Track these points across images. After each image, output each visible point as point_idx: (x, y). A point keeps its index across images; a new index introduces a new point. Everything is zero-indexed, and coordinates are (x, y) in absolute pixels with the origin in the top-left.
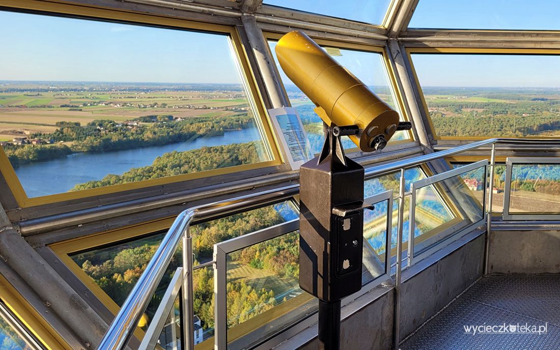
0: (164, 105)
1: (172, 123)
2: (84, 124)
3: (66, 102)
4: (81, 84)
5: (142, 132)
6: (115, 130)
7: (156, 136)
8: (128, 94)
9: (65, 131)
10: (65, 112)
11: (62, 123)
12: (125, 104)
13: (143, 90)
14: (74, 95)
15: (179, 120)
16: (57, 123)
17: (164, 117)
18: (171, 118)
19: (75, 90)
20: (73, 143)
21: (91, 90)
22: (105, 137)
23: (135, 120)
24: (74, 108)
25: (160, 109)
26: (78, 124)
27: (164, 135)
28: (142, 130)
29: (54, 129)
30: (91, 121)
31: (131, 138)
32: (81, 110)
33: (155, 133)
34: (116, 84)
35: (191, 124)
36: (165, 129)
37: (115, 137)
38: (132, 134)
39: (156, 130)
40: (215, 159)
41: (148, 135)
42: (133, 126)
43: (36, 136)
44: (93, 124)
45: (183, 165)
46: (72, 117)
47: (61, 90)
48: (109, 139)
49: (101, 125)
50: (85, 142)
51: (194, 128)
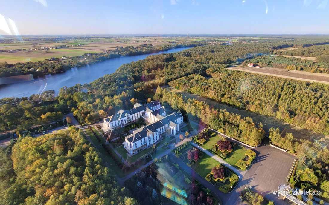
0: (149, 41)
1: (151, 47)
2: (124, 47)
3: (119, 41)
4: (123, 35)
5: (142, 50)
6: (134, 49)
7: (147, 51)
8: (137, 38)
9: (118, 49)
10: (118, 43)
11: (117, 47)
12: (137, 41)
13: (142, 37)
14: (121, 38)
15: (154, 46)
16: (116, 47)
17: (149, 45)
18: (151, 45)
19: (121, 37)
20: (121, 53)
21: (126, 37)
22: (131, 51)
23: (140, 46)
24: (121, 42)
25: (148, 42)
26: (122, 47)
27: (149, 50)
28: (142, 49)
29: (115, 49)
30: (126, 46)
31: (139, 51)
32: (123, 43)
33: (146, 50)
34: (134, 35)
35: (158, 47)
36: (149, 48)
37: (134, 51)
38: (139, 50)
39: (146, 49)
40: (165, 57)
41: (144, 50)
42: (139, 48)
43: (110, 51)
44: (127, 47)
45: (155, 59)
46: (120, 45)
47: (117, 37)
48: (132, 52)
49: (129, 47)
50: (125, 52)
51: (158, 48)
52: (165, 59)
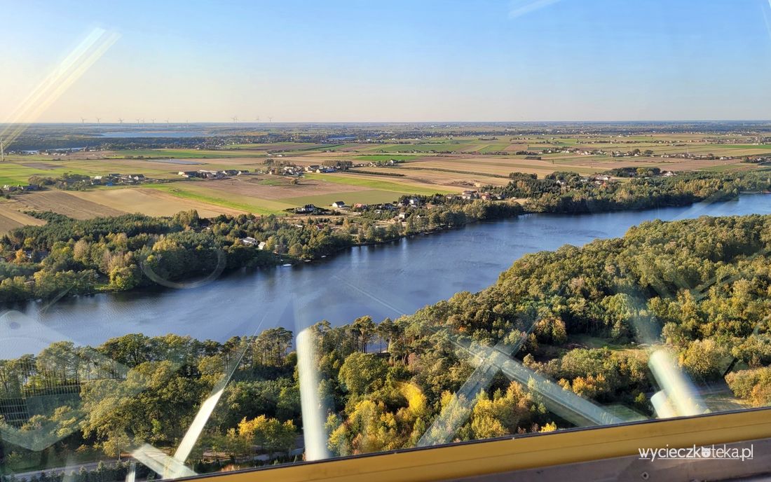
0: (649, 153)
1: (657, 179)
2: (541, 176)
3: (524, 148)
4: (542, 125)
5: (614, 190)
6: (579, 186)
7: (633, 197)
8: (600, 137)
9: (519, 184)
10: (522, 161)
11: (516, 174)
12: (594, 152)
13: (621, 132)
14: (534, 139)
15: (668, 174)
16: (511, 175)
17: (646, 169)
18: (656, 171)
19: (535, 133)
20: (527, 200)
21: (554, 132)
22: (566, 195)
23: (606, 173)
24: (532, 155)
25: (642, 159)
26: (534, 177)
27: (644, 195)
28: (614, 187)
29: (505, 182)
30: (550, 173)
31: (598, 198)
32: (539, 159)
33: (631, 192)
34: (586, 124)
35: (687, 181)
36: (646, 187)
37: (577, 196)
38: (601, 192)
39: (634, 188)
40: (720, 235)
41: (622, 195)
42: (602, 181)
43: (486, 189)
44: (553, 177)
45: (668, 241)
46: (528, 167)
47: (520, 133)
48: (570, 198)
49: (561, 179)
50: (541, 200)
51: (689, 187)
52: (719, 245)
